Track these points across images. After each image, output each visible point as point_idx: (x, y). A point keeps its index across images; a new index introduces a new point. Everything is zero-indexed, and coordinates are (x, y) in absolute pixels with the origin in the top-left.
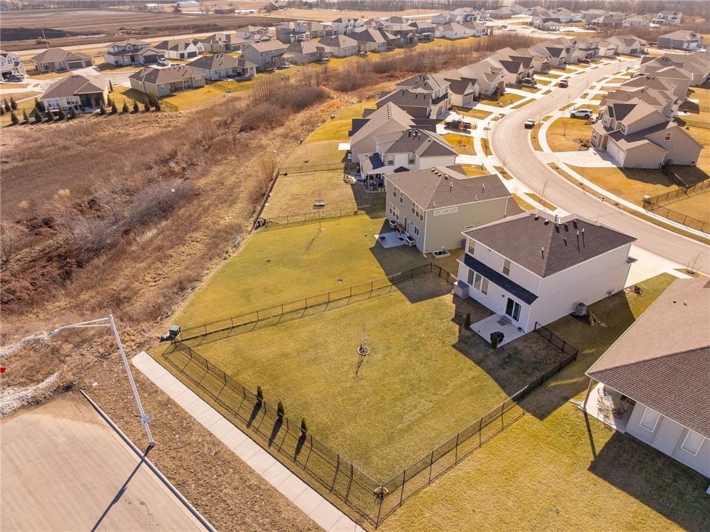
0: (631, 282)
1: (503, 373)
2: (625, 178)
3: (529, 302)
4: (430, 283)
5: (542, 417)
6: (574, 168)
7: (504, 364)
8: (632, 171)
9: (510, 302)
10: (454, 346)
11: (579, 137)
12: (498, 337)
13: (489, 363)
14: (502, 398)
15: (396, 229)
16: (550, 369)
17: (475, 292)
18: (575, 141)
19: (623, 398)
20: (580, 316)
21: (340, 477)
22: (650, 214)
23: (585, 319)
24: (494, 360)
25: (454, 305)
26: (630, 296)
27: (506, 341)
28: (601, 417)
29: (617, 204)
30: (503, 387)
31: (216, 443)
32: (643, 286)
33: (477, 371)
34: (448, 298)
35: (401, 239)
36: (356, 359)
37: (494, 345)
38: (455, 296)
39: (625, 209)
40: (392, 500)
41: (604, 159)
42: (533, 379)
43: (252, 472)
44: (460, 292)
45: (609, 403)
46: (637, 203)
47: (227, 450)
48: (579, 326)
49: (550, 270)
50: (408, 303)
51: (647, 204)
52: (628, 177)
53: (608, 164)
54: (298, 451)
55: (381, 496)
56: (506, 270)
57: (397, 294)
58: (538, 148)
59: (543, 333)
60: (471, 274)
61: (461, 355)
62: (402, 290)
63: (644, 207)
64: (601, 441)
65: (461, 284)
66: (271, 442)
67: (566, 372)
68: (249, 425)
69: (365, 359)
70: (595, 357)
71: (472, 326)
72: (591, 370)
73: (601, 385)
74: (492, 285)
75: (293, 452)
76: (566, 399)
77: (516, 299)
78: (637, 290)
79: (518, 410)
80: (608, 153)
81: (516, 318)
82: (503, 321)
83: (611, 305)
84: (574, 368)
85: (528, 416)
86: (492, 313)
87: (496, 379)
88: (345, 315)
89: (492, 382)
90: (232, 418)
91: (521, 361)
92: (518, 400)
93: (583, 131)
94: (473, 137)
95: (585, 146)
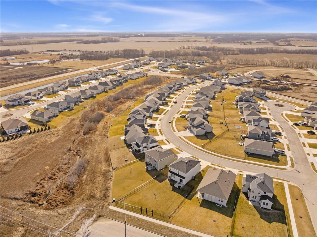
0: (201, 169)
1: (182, 194)
2: (197, 139)
3: (184, 179)
4: (162, 177)
5: (190, 200)
6: (185, 137)
7: (182, 192)
8: (198, 136)
9: (180, 179)
10: (172, 190)
11: (184, 125)
12: (179, 187)
13: (179, 192)
14: (183, 198)
15: (149, 165)
16: (190, 191)
17: (173, 178)
18: (183, 127)
19: (203, 193)
20: (193, 179)
21: (162, 217)
22: (204, 150)
23: (194, 179)
24: (180, 192)
25: (169, 182)
26: (202, 172)
27: (181, 187)
28: (200, 198)
29: (196, 148)
30: (183, 196)
31: (137, 218)
32: (204, 170)
33: (178, 194)
34: (167, 180)
35: (152, 167)
36: (155, 197)
37: (179, 189)
38: (169, 179)
39: (198, 149)
40: (171, 218)
41: (191, 133)
42: (188, 193)
43: (147, 220)
44: (169, 178)
45: (201, 195)
46: (200, 147)
47: (140, 218)
48: (193, 181)
49: (187, 172)
50: (159, 183)
51: (203, 147)
52: (198, 138)
53: (192, 135)
54: (153, 215)
55: (169, 218)
56: (179, 173)
57: (157, 182)
58: (174, 131)
59: (187, 184)
60: (171, 175)
61: (174, 192)
62: (157, 180)
63: (202, 148)
64: (201, 201)
65: (169, 177)
66: (147, 215)
67: (193, 191)
68: (141, 213)
69: (156, 197)
70: (197, 187)
71: (174, 186)
72: (197, 190)
73: (199, 192)
74: (176, 176)
75: (152, 216)
76: (194, 196)
77: (181, 178)
78: (203, 171)
79: (186, 199)
80: (192, 131)
81: (182, 182)
82: (180, 183)
83: (198, 175)
84: (194, 190)
85: (188, 200)
86: (177, 182)
87: (181, 195)
88: (148, 189)
89: (181, 196)
90: (137, 213)
91: (185, 190)
92: (186, 198)
93: (184, 122)
94: (156, 129)
95: (186, 129)
